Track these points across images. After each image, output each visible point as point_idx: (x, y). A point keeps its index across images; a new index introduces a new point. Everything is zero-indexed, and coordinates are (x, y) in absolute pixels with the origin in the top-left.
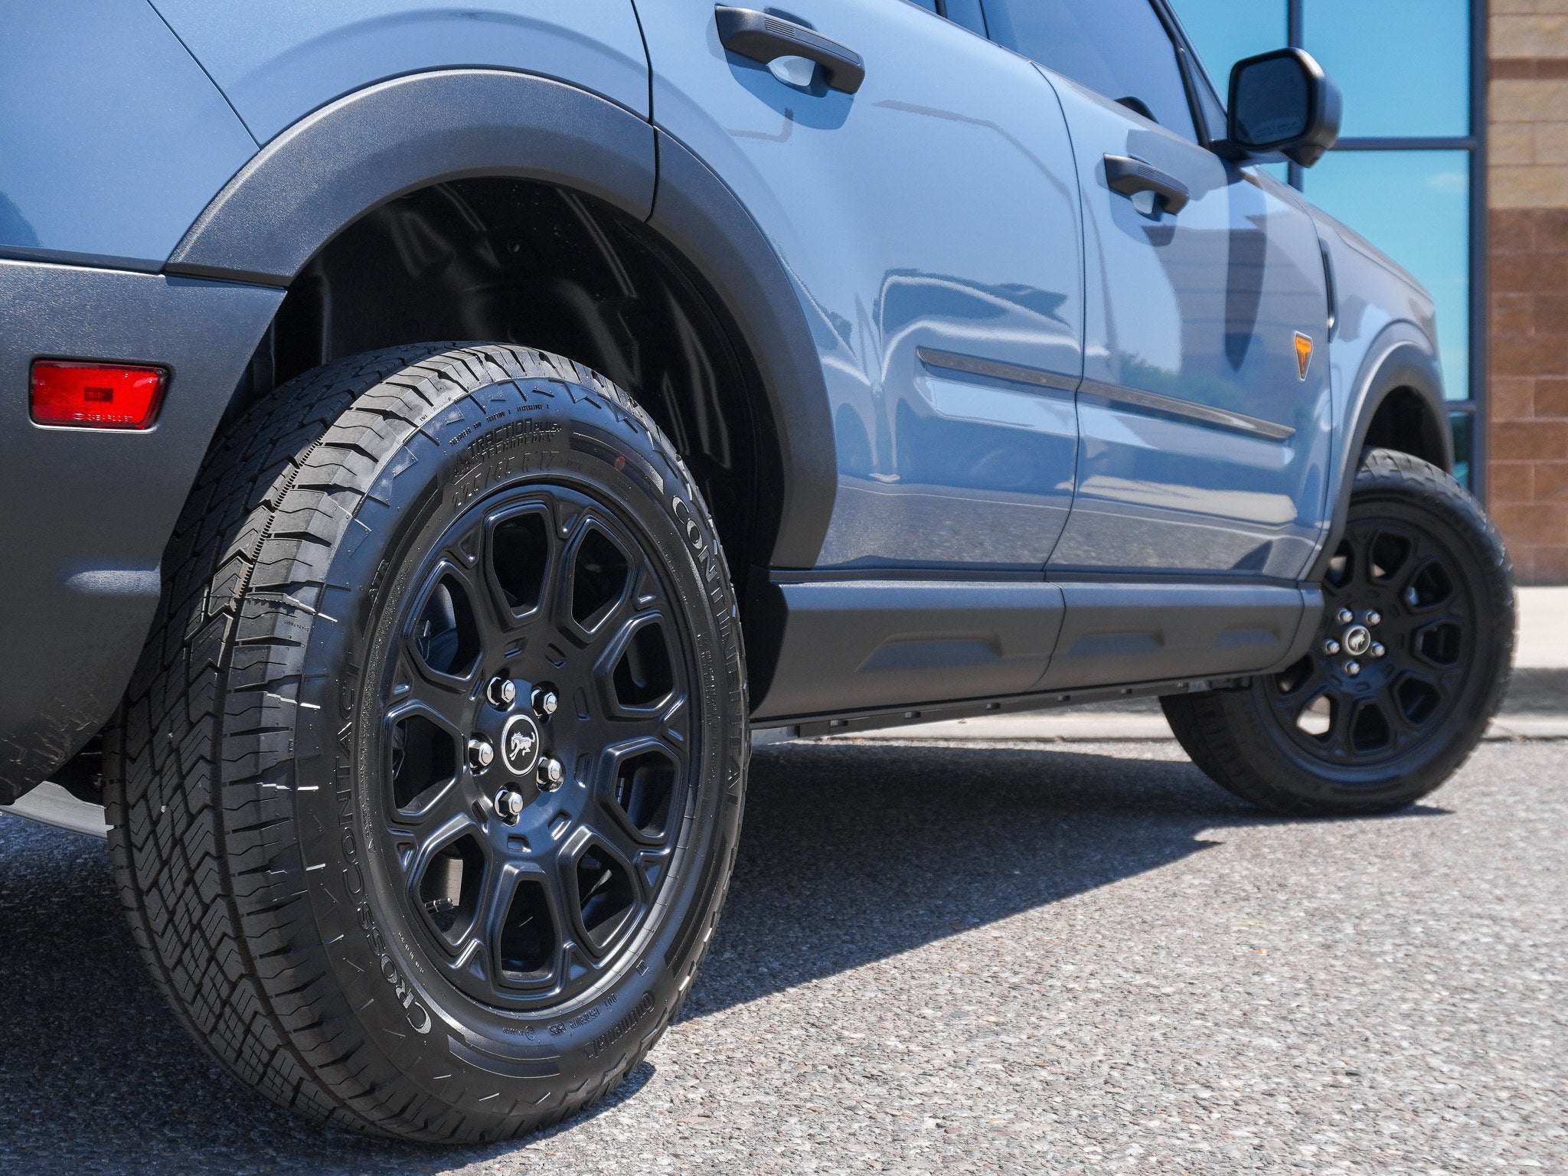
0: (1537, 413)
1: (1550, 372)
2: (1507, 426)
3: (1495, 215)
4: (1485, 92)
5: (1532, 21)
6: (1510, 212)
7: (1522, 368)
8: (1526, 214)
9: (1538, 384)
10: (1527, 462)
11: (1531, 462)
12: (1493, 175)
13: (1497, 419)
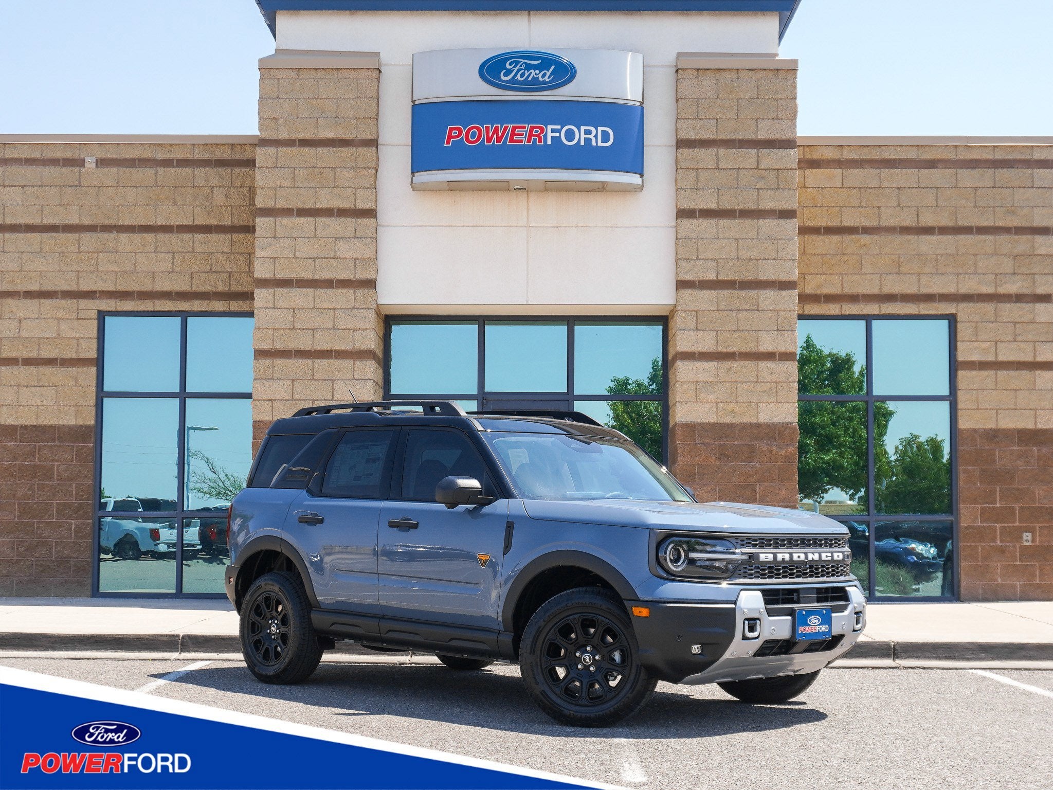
0: (981, 522)
2: (969, 527)
3: (962, 431)
4: (956, 375)
5: (976, 344)
6: (968, 430)
8: (975, 431)
9: (982, 508)
11: (979, 544)
12: (960, 413)
13: (963, 524)
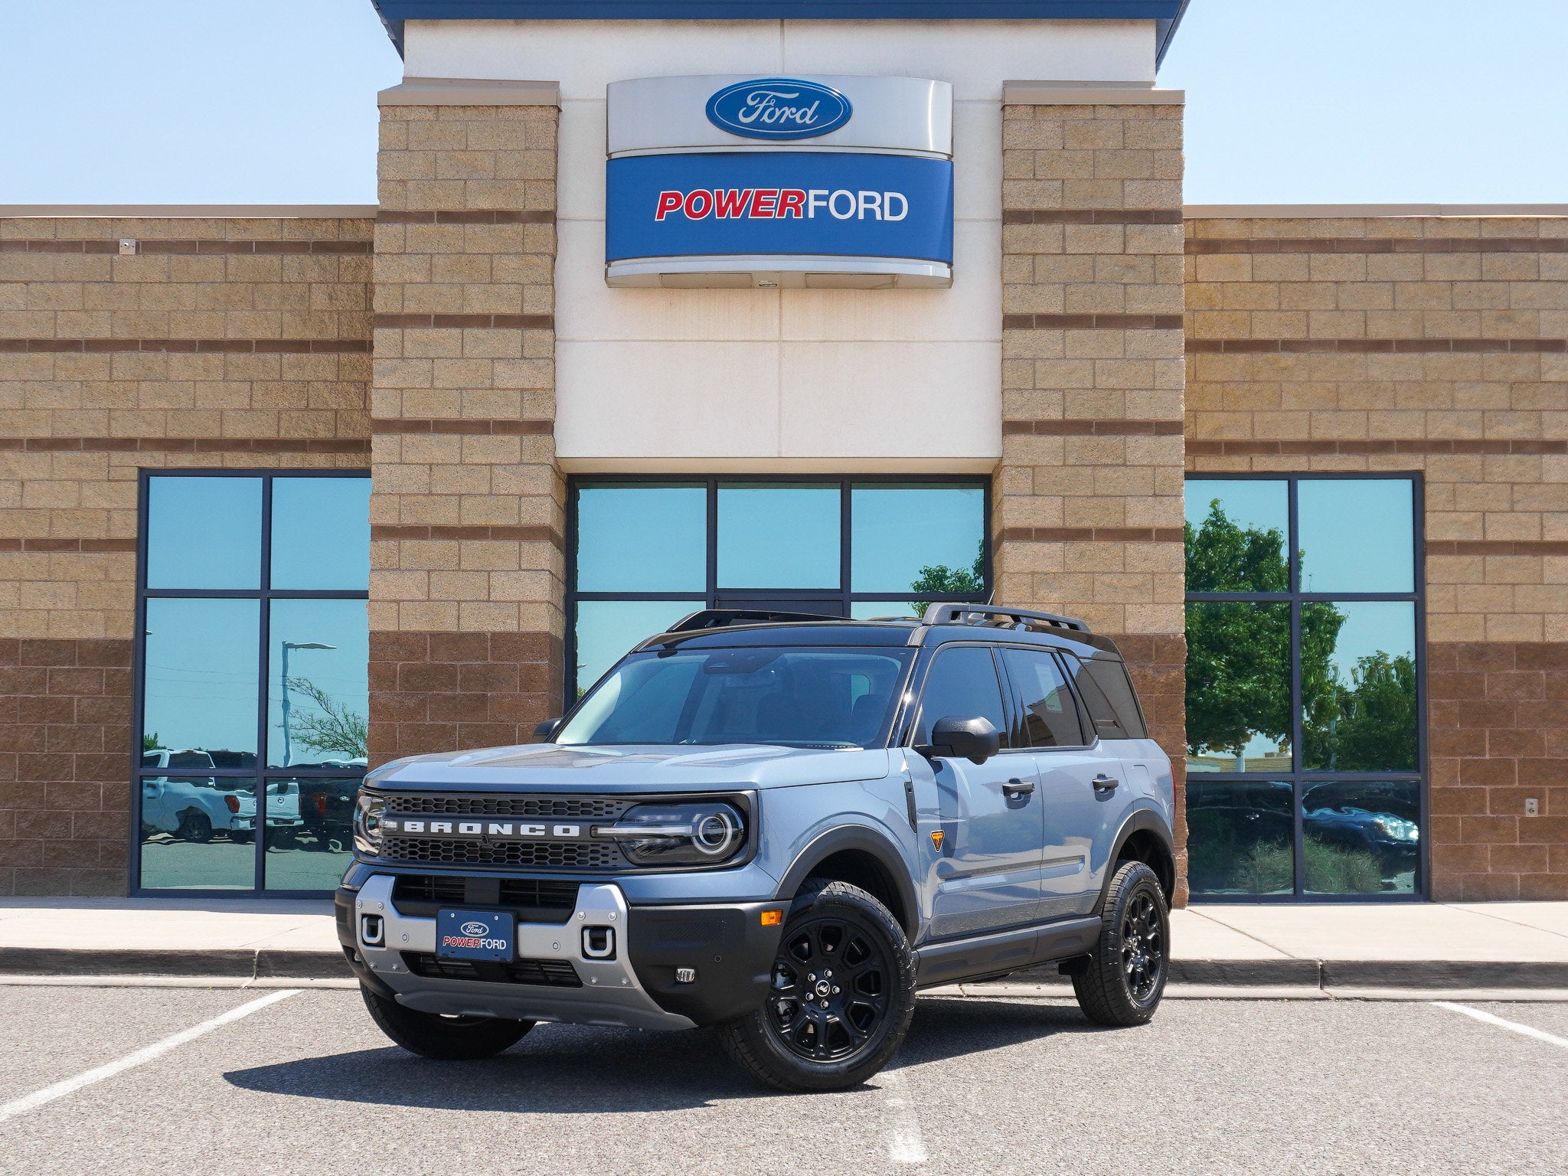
1: (1470, 754)
2: (1443, 790)
3: (1433, 645)
4: (1424, 563)
5: (1454, 515)
6: (1441, 645)
7: (1452, 751)
8: (1452, 645)
9: (1463, 762)
10: (1457, 816)
11: (1460, 816)
12: (1429, 619)
13: (1435, 786)
